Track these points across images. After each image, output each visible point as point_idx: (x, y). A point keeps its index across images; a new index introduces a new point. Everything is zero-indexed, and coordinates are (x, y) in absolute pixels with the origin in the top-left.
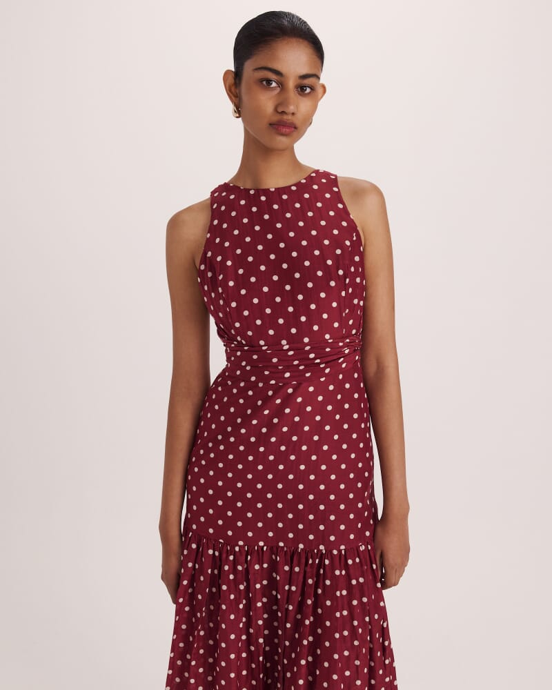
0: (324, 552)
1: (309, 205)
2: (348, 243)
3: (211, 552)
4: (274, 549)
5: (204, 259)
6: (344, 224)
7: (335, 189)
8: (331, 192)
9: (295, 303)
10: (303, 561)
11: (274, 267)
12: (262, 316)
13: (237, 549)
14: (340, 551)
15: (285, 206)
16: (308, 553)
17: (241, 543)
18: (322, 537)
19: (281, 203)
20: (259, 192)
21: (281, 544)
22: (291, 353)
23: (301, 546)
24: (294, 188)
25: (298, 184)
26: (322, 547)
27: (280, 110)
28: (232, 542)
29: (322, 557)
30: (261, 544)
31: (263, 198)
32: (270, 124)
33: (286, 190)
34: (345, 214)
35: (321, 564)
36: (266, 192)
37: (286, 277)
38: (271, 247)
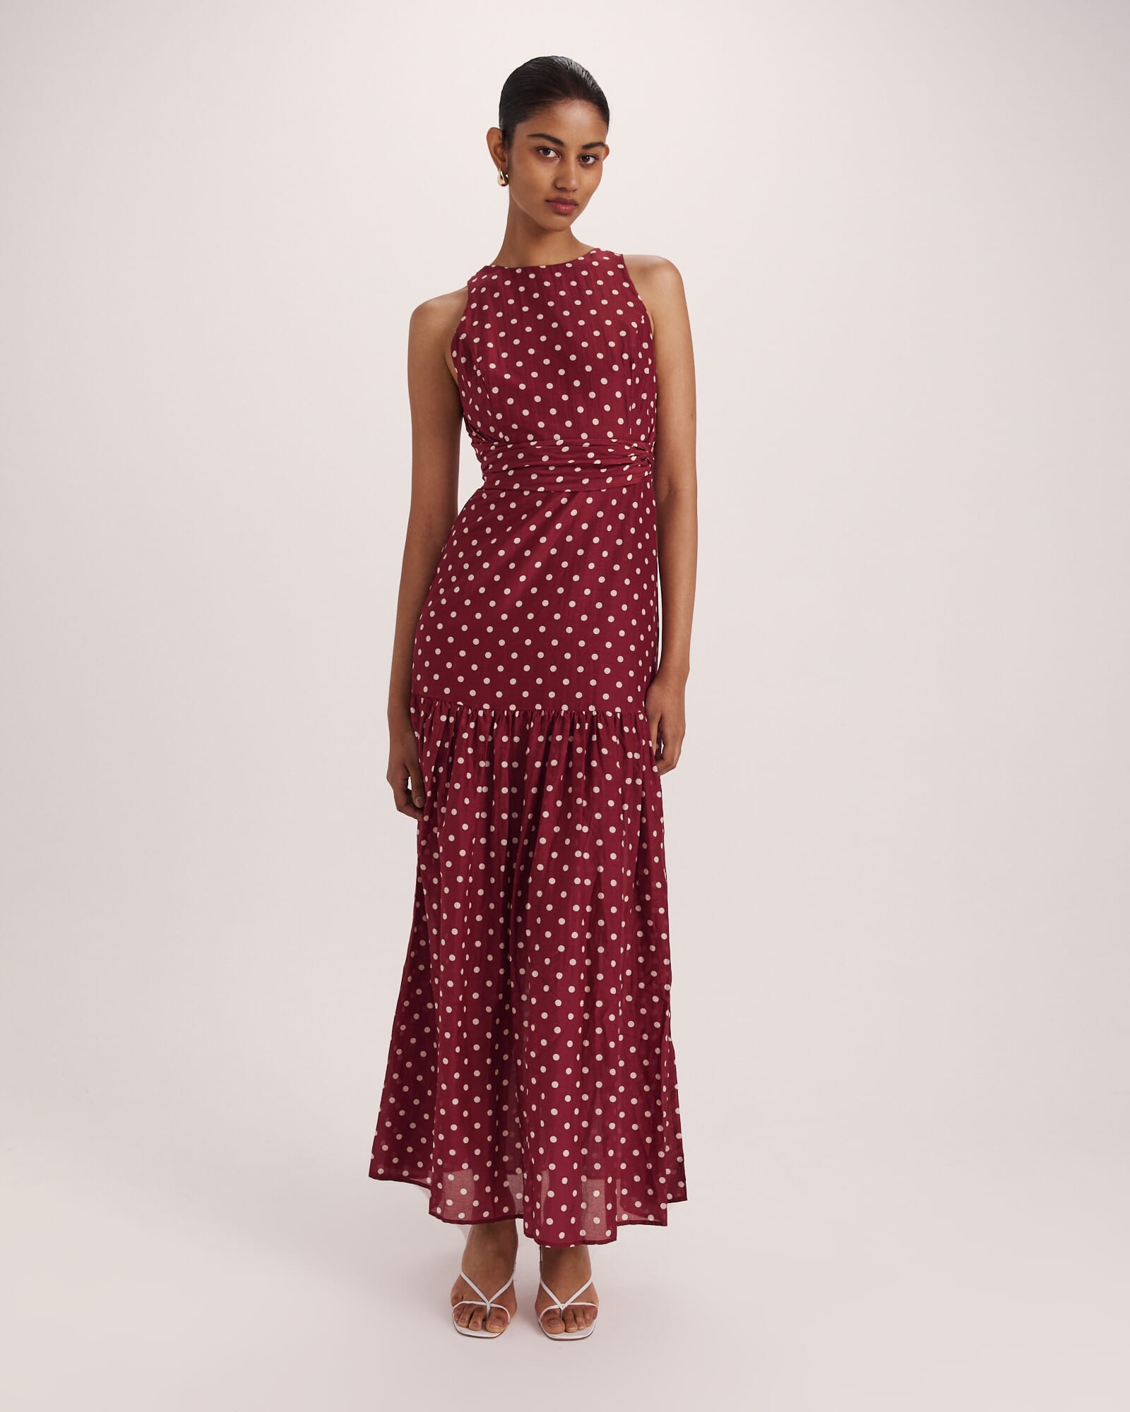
0: (595, 713)
1: (589, 282)
2: (634, 325)
3: (443, 718)
4: (528, 714)
5: (456, 344)
6: (631, 304)
7: (621, 266)
8: (615, 269)
9: (569, 390)
10: (568, 726)
11: (545, 350)
12: (531, 405)
13: (481, 713)
14: (615, 714)
15: (557, 284)
16: (574, 717)
17: (486, 706)
18: (591, 695)
19: (553, 280)
20: (527, 270)
21: (538, 707)
22: (565, 449)
23: (565, 708)
24: (569, 265)
25: (574, 262)
26: (592, 708)
27: (559, 185)
28: (476, 704)
29: (593, 721)
30: (513, 707)
31: (532, 276)
32: (547, 201)
33: (561, 267)
34: (632, 293)
35: (593, 729)
36: (535, 269)
37: (560, 360)
38: (541, 328)
